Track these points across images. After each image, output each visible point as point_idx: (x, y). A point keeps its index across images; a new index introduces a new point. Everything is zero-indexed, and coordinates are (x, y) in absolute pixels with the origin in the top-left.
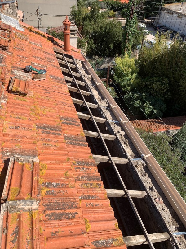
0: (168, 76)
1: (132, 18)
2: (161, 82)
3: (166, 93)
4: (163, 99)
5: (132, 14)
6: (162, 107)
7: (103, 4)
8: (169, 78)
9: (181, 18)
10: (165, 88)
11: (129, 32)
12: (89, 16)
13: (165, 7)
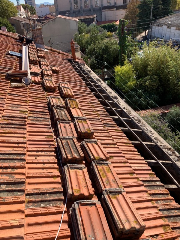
2: (153, 80)
7: (100, 28)
10: (157, 84)
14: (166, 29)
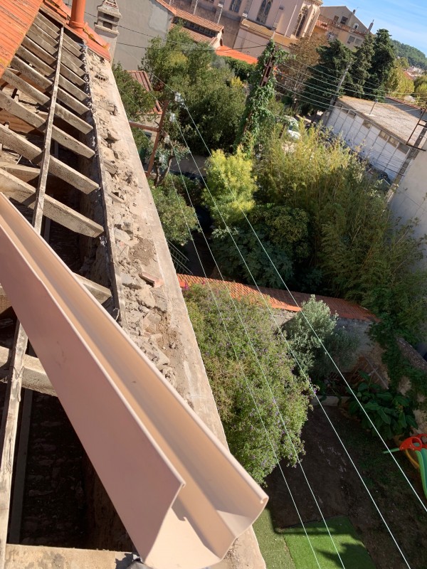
0: (312, 210)
1: (265, 83)
2: (294, 218)
3: (299, 242)
4: (292, 254)
5: (267, 76)
6: (285, 268)
7: (222, 61)
8: (311, 214)
9: (369, 128)
10: (299, 231)
11: (253, 112)
12: (185, 68)
13: (344, 101)
14: (360, 125)
